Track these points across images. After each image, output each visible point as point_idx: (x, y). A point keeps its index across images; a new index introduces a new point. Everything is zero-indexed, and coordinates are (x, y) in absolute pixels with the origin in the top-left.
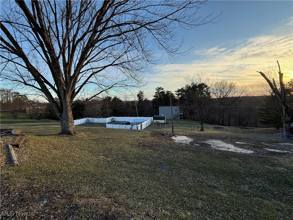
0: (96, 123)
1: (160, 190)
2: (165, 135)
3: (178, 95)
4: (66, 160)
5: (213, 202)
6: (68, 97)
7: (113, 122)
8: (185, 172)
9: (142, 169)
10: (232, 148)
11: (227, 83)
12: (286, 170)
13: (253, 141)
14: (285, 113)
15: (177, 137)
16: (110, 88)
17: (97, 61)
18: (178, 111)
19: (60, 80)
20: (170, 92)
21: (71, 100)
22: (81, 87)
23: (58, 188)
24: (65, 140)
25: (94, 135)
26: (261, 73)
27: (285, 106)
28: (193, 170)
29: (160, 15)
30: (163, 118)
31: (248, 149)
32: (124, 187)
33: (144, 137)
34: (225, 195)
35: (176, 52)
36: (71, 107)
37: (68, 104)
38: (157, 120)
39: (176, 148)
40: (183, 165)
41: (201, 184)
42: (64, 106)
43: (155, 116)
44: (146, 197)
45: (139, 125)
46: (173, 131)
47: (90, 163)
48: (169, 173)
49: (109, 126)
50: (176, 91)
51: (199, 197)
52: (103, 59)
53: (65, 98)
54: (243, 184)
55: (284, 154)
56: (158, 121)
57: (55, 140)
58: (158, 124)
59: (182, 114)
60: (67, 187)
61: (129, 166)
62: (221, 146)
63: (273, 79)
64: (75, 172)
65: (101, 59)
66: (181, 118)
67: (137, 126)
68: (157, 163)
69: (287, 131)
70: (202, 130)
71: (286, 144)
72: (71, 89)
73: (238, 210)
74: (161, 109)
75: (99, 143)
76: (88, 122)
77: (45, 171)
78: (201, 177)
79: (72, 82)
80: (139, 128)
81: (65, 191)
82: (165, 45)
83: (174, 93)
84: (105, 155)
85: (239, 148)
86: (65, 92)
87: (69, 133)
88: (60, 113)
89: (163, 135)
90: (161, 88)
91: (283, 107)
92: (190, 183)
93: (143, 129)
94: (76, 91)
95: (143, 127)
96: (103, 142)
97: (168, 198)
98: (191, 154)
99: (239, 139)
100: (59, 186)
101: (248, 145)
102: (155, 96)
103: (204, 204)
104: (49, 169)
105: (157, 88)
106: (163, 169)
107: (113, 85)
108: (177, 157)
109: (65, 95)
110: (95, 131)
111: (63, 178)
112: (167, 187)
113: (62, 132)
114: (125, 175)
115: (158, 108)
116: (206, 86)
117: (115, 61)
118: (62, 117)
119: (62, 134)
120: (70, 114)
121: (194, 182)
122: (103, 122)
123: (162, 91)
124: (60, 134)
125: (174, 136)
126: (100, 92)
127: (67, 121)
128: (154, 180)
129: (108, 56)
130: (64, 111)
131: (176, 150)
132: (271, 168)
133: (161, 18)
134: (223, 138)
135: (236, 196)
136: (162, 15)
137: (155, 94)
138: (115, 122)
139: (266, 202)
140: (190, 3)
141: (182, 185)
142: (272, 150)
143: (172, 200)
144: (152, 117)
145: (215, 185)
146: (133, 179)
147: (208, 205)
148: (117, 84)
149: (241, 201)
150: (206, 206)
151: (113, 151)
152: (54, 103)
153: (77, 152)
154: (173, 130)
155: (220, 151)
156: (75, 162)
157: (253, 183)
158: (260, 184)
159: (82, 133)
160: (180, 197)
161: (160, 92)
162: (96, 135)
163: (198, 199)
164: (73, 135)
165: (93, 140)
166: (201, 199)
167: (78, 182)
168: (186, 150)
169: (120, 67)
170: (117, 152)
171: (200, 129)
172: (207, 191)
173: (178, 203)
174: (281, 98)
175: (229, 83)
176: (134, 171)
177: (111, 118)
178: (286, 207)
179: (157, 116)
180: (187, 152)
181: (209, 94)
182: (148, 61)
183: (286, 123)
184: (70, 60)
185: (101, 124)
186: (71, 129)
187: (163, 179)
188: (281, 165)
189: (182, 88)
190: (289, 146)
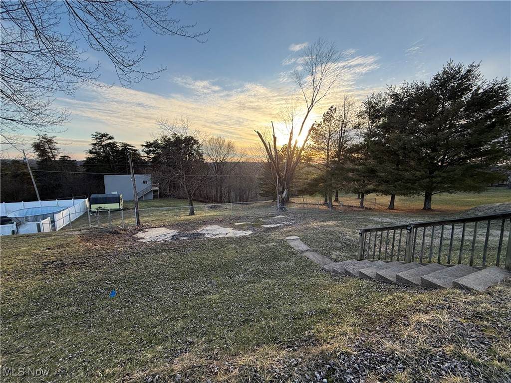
1: (105, 339)
2: (121, 232)
3: (148, 153)
9: (57, 317)
12: (276, 244)
13: (253, 219)
14: (279, 184)
15: (147, 232)
18: (149, 184)
20: (131, 146)
26: (258, 132)
28: (174, 279)
30: (116, 200)
31: (247, 229)
34: (216, 296)
38: (99, 205)
39: (143, 251)
40: (157, 277)
41: (186, 295)
43: (93, 196)
46: (138, 223)
48: (129, 301)
50: (143, 145)
55: (277, 228)
56: (103, 206)
58: (103, 212)
59: (157, 188)
62: (217, 233)
63: (269, 142)
66: (155, 197)
67: (39, 226)
68: (99, 292)
69: (280, 203)
70: (192, 213)
71: (279, 216)
74: (109, 179)
80: (46, 228)
85: (239, 230)
89: (116, 233)
90: (107, 135)
91: (277, 175)
93: (58, 229)
95: (60, 225)
98: (172, 254)
101: (247, 224)
102: (91, 152)
105: (95, 134)
106: (112, 299)
108: (146, 266)
115: (101, 178)
116: (196, 142)
123: (109, 141)
125: (142, 230)
128: (89, 327)
131: (143, 255)
132: (264, 246)
134: (221, 221)
137: (91, 147)
139: (257, 285)
142: (268, 226)
143: (130, 344)
144: (87, 200)
145: (205, 289)
147: (191, 321)
149: (233, 295)
150: (189, 323)
154: (138, 220)
157: (248, 269)
158: (254, 268)
160: (148, 331)
161: (104, 143)
163: (178, 320)
166: (183, 317)
168: (163, 251)
171: (188, 212)
173: (142, 342)
175: (227, 140)
176: (26, 334)
180: (165, 254)
187: (114, 317)
188: (273, 240)
189: (156, 141)
190: (281, 219)
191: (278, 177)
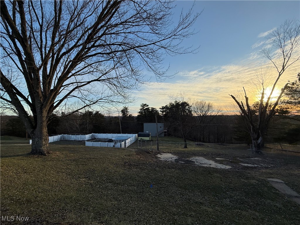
0: (72, 140)
1: (151, 210)
2: (150, 153)
3: (162, 112)
4: (41, 186)
5: (201, 218)
6: (44, 111)
7: (93, 139)
8: (173, 191)
9: (130, 190)
10: (213, 164)
11: (205, 103)
12: (257, 182)
13: (230, 157)
14: (253, 132)
15: (162, 154)
16: (94, 103)
17: (81, 75)
18: (162, 128)
19: (38, 92)
20: (155, 109)
21: (48, 115)
22: (61, 101)
23: (39, 218)
24: (35, 162)
25: (72, 155)
26: (232, 96)
27: (252, 125)
28: (180, 187)
29: (148, 41)
30: (148, 135)
31: (227, 164)
32: (113, 211)
33: (129, 156)
34: (210, 210)
35: (163, 75)
36: (47, 122)
37: (44, 119)
38: (141, 138)
39: (162, 166)
40: (171, 183)
41: (189, 201)
42: (39, 122)
43: (139, 133)
44: (138, 219)
45: (123, 143)
46: (158, 149)
47: (70, 187)
48: (158, 193)
49: (88, 144)
50: (160, 108)
51: (188, 215)
52: (88, 73)
53: (41, 112)
54: (225, 199)
55: (255, 168)
56: (143, 138)
57: (24, 162)
58: (144, 141)
59: (166, 131)
60: (49, 216)
61: (116, 188)
62: (203, 163)
63: (241, 102)
64: (55, 198)
65: (86, 73)
66: (165, 135)
67: (121, 144)
68: (145, 183)
69: (255, 147)
70: (186, 147)
71: (256, 158)
72: (50, 103)
73: (223, 223)
74: (146, 125)
75: (79, 163)
76: (62, 139)
77: (18, 200)
78: (188, 194)
79: (53, 95)
80: (123, 146)
81: (47, 221)
82: (153, 68)
83: (159, 110)
84: (87, 177)
85: (219, 164)
86: (42, 107)
87: (41, 153)
88: (32, 130)
89: (148, 153)
90: (146, 104)
91: (251, 125)
92: (178, 202)
93: (126, 147)
94: (55, 105)
95: (127, 145)
96: (84, 162)
97: (160, 218)
98: (177, 171)
99: (219, 155)
100: (39, 216)
101: (226, 160)
102: (139, 113)
103: (194, 220)
104: (23, 197)
105: (142, 104)
106: (151, 189)
107: (98, 100)
108: (165, 175)
109: (41, 109)
110: (73, 149)
111: (42, 207)
112: (157, 207)
113: (31, 152)
114: (112, 198)
115: (142, 125)
116: (188, 105)
117: (102, 76)
118: (34, 134)
119: (33, 154)
120: (45, 130)
121: (182, 200)
122: (81, 140)
123: (147, 107)
124: (29, 154)
125: (160, 153)
126: (83, 107)
127: (41, 138)
128: (143, 201)
129: (94, 71)
130: (38, 128)
131: (162, 168)
132: (246, 181)
133: (150, 43)
134: (205, 155)
135: (220, 210)
136: (150, 41)
137: (140, 110)
138: (96, 139)
139: (244, 213)
140: (174, 35)
141: (171, 204)
142: (246, 165)
143: (164, 220)
144: (137, 134)
145: (201, 201)
146: (121, 201)
147: (197, 221)
148: (102, 99)
149: (224, 214)
150: (195, 222)
151: (96, 172)
152: (25, 118)
153: (52, 175)
154: (158, 147)
155: (203, 167)
156: (52, 187)
157: (233, 197)
158: (238, 197)
159: (57, 153)
160: (171, 216)
161: (145, 108)
162: (75, 155)
163: (187, 216)
164: (45, 155)
165: (71, 160)
166: (190, 216)
167: (61, 209)
168: (172, 168)
169: (107, 83)
170: (101, 173)
171: (183, 146)
172: (194, 208)
173: (169, 222)
174: (248, 118)
175: (207, 102)
176: (121, 194)
177: (92, 135)
178: (259, 216)
179: (142, 133)
180: (174, 170)
181: (190, 112)
182: (137, 80)
183: (254, 140)
184: (51, 73)
185: (79, 141)
186: (44, 149)
187: (152, 199)
188: (253, 178)
189: (166, 106)
190: (258, 161)
191: (251, 127)
